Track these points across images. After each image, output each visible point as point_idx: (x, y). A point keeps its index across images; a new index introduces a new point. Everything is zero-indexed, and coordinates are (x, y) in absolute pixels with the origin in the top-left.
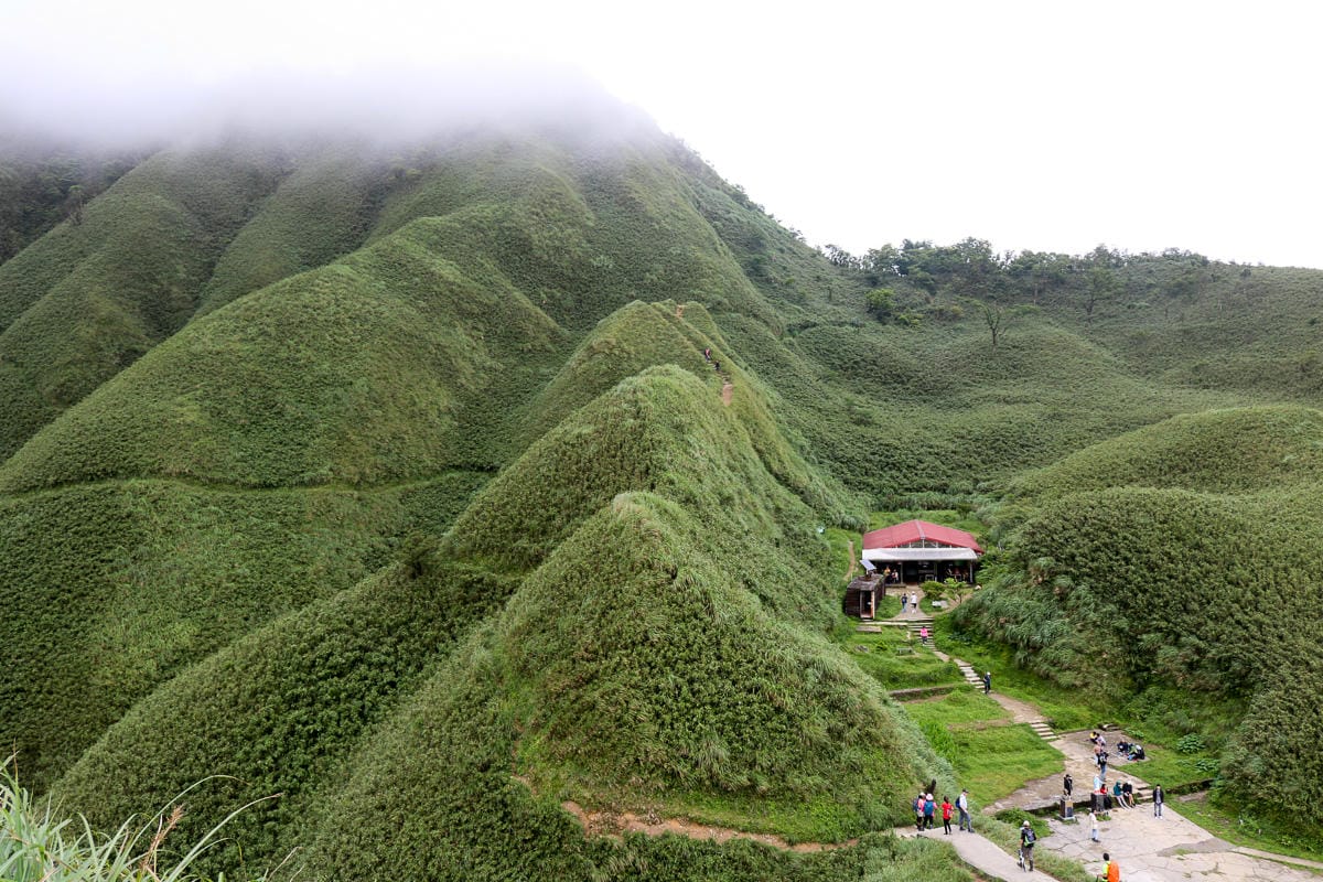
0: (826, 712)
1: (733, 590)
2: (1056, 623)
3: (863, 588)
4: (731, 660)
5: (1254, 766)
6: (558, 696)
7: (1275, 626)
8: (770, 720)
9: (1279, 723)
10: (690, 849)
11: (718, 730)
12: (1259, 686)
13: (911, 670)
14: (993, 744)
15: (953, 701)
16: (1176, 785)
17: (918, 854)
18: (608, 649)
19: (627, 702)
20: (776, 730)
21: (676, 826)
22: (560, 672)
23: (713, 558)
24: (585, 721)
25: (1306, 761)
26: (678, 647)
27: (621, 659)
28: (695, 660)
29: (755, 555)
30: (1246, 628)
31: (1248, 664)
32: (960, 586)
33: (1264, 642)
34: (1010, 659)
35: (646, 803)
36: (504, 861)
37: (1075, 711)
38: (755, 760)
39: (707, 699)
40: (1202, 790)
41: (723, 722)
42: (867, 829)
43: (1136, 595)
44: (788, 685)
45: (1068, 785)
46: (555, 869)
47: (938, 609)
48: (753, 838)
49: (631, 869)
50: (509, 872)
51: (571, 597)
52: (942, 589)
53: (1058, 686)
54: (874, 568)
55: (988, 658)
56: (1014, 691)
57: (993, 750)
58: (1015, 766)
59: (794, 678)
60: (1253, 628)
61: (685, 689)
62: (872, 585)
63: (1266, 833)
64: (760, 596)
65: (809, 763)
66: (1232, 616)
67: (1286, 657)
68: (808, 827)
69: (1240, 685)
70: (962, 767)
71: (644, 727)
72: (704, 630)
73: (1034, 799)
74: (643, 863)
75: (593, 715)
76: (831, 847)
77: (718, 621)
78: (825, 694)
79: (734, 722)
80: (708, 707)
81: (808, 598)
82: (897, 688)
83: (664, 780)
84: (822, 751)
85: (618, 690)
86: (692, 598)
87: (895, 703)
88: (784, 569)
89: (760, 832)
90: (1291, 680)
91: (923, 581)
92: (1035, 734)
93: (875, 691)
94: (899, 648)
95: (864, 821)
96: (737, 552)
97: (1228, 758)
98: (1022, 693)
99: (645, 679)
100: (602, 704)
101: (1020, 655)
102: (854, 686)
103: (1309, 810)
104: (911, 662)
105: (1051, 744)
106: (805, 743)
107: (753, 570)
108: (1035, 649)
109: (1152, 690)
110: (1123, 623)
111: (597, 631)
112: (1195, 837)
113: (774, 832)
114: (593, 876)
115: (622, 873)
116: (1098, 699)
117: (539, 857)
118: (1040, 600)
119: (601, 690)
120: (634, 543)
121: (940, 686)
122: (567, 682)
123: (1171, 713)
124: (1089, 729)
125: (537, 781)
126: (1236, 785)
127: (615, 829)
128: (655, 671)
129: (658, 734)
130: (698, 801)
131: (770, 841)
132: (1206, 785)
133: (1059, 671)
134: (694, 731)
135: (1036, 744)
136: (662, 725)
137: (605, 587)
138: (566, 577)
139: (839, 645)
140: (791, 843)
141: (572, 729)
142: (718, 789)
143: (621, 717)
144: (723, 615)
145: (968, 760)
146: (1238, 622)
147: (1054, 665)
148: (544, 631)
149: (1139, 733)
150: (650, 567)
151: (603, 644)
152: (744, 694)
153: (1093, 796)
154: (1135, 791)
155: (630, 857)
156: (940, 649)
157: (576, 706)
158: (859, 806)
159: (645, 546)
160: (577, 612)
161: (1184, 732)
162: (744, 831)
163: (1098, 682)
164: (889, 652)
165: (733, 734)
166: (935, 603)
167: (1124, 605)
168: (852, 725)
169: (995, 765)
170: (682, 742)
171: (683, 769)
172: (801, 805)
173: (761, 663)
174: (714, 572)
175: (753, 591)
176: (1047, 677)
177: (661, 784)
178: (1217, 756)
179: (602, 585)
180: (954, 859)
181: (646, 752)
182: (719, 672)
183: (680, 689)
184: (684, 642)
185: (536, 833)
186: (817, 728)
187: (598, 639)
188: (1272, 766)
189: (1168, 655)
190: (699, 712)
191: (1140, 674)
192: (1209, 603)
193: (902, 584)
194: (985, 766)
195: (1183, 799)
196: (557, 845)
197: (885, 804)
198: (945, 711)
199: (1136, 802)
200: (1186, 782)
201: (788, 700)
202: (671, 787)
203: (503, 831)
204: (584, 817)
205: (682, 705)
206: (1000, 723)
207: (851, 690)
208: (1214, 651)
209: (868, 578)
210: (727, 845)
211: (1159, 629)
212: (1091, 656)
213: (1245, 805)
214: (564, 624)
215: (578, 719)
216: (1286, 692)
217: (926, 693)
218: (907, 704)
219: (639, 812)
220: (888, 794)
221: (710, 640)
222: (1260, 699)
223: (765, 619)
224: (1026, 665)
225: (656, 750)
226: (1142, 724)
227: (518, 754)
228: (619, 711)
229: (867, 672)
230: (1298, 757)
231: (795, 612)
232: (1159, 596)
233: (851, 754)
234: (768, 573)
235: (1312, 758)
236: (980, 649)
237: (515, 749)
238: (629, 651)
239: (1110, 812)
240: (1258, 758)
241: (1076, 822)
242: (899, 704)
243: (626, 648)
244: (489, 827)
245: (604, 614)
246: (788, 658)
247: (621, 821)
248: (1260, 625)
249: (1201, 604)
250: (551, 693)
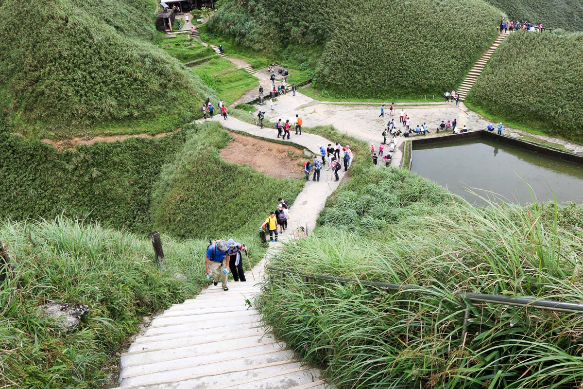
0: (157, 77)
1: (100, 25)
2: (250, 22)
3: (164, 17)
4: (107, 60)
5: (326, 71)
6: (23, 91)
7: (333, 13)
8: (133, 85)
9: (335, 53)
10: (109, 147)
11: (109, 93)
12: (328, 39)
13: (192, 53)
14: (231, 79)
15: (212, 64)
16: (300, 83)
17: (206, 128)
18: (42, 64)
19: (60, 88)
20: (136, 89)
21: (99, 139)
22: (19, 79)
23: (86, 10)
24: (41, 101)
25: (344, 66)
26: (79, 57)
27: (50, 68)
28: (89, 63)
29: (107, 6)
30: (323, 15)
31: (324, 30)
32: (208, 11)
33: (329, 20)
34: (233, 41)
35: (83, 132)
36: (20, 171)
37: (261, 60)
38: (129, 104)
39: (100, 80)
40: (309, 83)
41: (110, 90)
42: (184, 124)
43: (281, 6)
44: (137, 67)
45: (261, 90)
46: (47, 169)
47: (200, 23)
48: (136, 136)
49: (84, 160)
50: (24, 175)
51: (13, 40)
52: (200, 13)
53: (254, 50)
54: (168, 6)
55: (224, 42)
56: (236, 55)
57: (231, 81)
58: (240, 87)
59: (140, 64)
60: (325, 15)
61: (88, 77)
62: (168, 15)
63: (331, 95)
64: (115, 27)
65: (154, 101)
66: (318, 11)
67: (337, 25)
68: (159, 127)
69: (321, 39)
70: (219, 91)
71: (72, 98)
72: (90, 47)
73: (249, 98)
74: (88, 157)
75: (44, 97)
76: (170, 133)
77: (96, 41)
78: (155, 69)
79: (115, 89)
80: (101, 84)
81: (138, 25)
82: (187, 62)
83: (89, 120)
84: (159, 95)
85: (54, 83)
86: (79, 32)
87: (188, 68)
88: (124, 11)
89: (138, 133)
90: (339, 34)
91: (191, 10)
92: (247, 72)
93: (177, 64)
94: (185, 43)
95: (182, 120)
96: (98, 5)
97: (318, 69)
98: (240, 56)
99: (66, 76)
100: (47, 92)
101: (237, 39)
102: (168, 63)
103: (344, 84)
104: (192, 49)
105: (253, 75)
106: (150, 92)
107: (109, 14)
108: (243, 35)
109: (289, 47)
110: (277, 20)
111: (33, 55)
112: (307, 101)
113: (144, 132)
114: (67, 167)
115: (80, 163)
116: (270, 53)
117: (37, 165)
118: (243, 13)
119: (44, 84)
120: (40, 6)
121: (206, 58)
122: (25, 84)
123: (297, 55)
124: (267, 66)
125: (25, 133)
126: (320, 79)
127: (71, 146)
128: (70, 71)
129: (80, 101)
130: (107, 126)
131: (143, 136)
132: (310, 81)
133: (253, 44)
134: (97, 96)
135: (248, 76)
136: (81, 96)
137: (31, 32)
138: (6, 29)
139: (158, 45)
140: (153, 135)
141: (35, 106)
142: (115, 119)
143: (59, 96)
144: (98, 38)
145: (221, 87)
146: (320, 13)
147: (251, 42)
148: (3, 60)
149: (286, 65)
150: (53, 18)
151: (39, 62)
152: (117, 75)
153: (271, 93)
154: (286, 88)
155: (82, 156)
156: (203, 41)
157: (34, 94)
158: (179, 114)
159: (46, 7)
160: (19, 47)
161: (302, 61)
162: (131, 134)
163: (269, 46)
164: (181, 46)
165: (116, 94)
166: (198, 20)
167: (277, 11)
168: (170, 81)
169: (232, 88)
170: (92, 102)
171: (96, 114)
172: (155, 119)
173: (122, 59)
174: (88, 17)
175: (110, 25)
176: (249, 47)
177: (87, 122)
178: (314, 69)
179: (28, 31)
180: (220, 127)
181: (77, 110)
182: (103, 66)
183: (85, 78)
184: (81, 54)
185: (32, 156)
186: (155, 85)
187: (35, 60)
188: (332, 70)
189: (296, 31)
190: (98, 87)
191: (285, 40)
192: (309, 6)
193: (182, 13)
194: (228, 88)
195: (303, 88)
196: (45, 159)
197: (190, 111)
198: (209, 68)
199: (286, 92)
200: (303, 81)
201: (139, 74)
202: (93, 123)
203: (15, 158)
204: (54, 144)
205: (88, 85)
206: (233, 70)
207: (167, 65)
208: (311, 27)
209: (165, 11)
210: (125, 142)
211: (291, 20)
212: (265, 36)
213: (324, 86)
214: (14, 54)
215: (37, 100)
216: (337, 39)
217: (200, 62)
218: (193, 68)
219: (80, 136)
220: (191, 107)
221: (94, 52)
222: (328, 44)
223: (120, 38)
224: (240, 43)
225: (81, 108)
226: (287, 61)
227: (11, 122)
228: (58, 93)
229: (173, 56)
230: (341, 65)
231: (133, 32)
232: (290, 5)
233: (171, 93)
234: (116, 14)
235: (346, 64)
236: (220, 39)
237: (8, 120)
238: (54, 63)
239: (277, 97)
240: (328, 68)
241: (265, 104)
242: (189, 68)
243: (52, 62)
244: (7, 158)
245: (34, 46)
246: (135, 55)
247: (73, 142)
248: (328, 13)
249: (306, 7)
250: (18, 91)
